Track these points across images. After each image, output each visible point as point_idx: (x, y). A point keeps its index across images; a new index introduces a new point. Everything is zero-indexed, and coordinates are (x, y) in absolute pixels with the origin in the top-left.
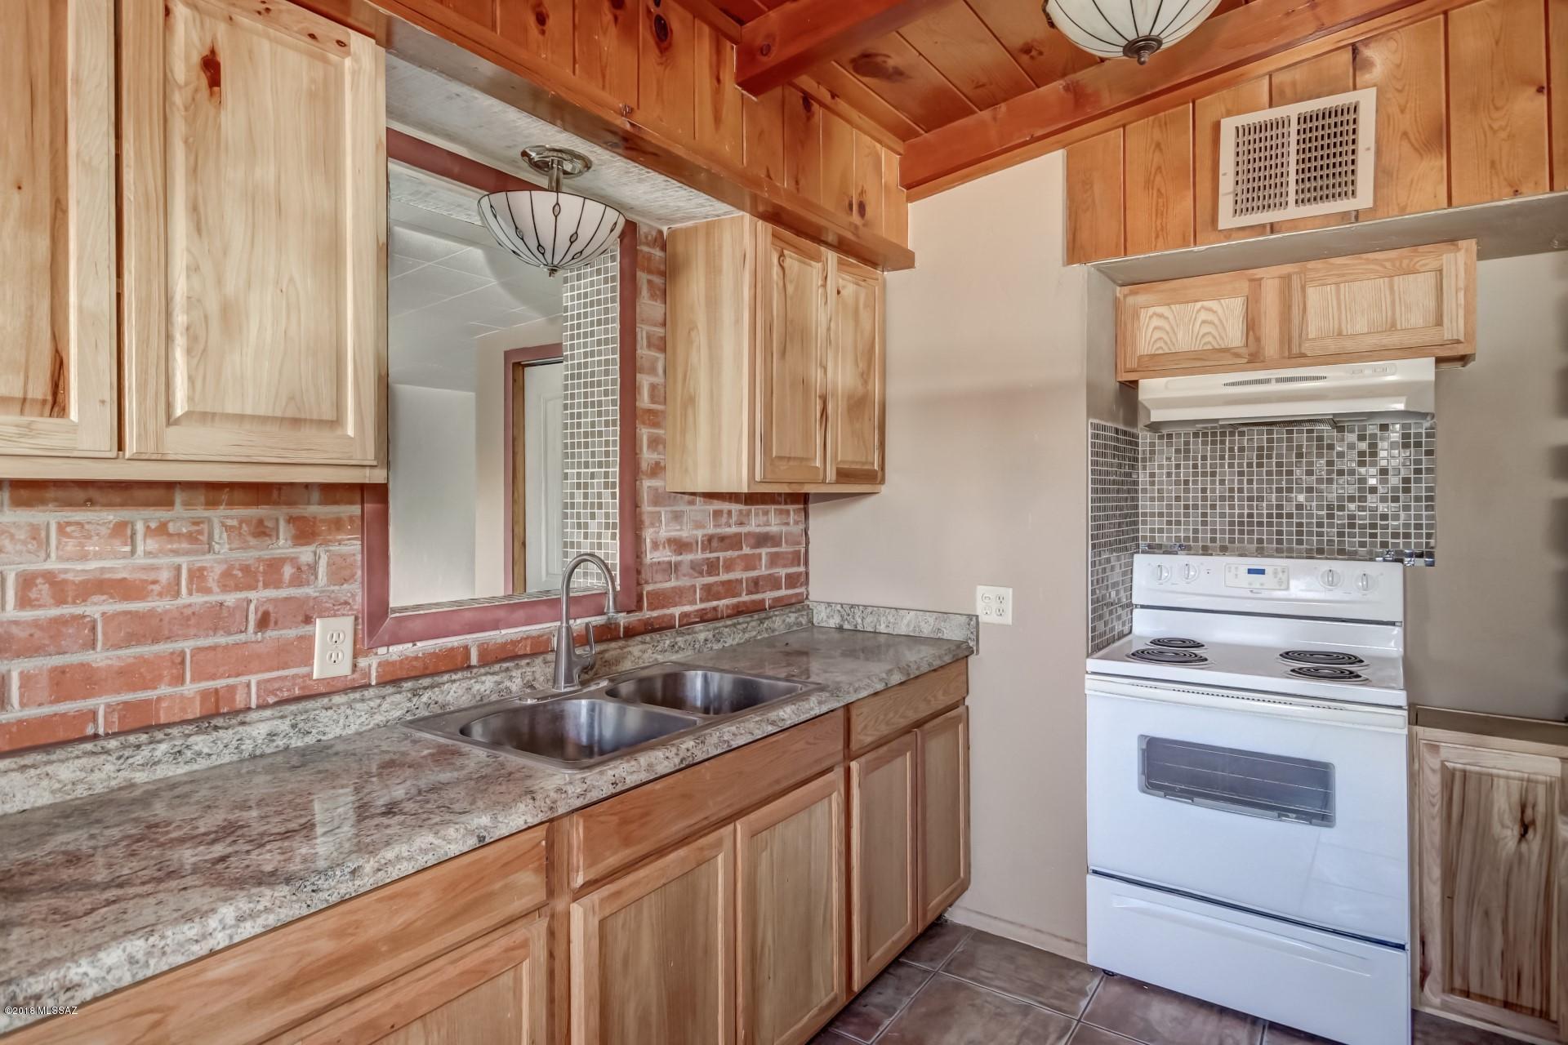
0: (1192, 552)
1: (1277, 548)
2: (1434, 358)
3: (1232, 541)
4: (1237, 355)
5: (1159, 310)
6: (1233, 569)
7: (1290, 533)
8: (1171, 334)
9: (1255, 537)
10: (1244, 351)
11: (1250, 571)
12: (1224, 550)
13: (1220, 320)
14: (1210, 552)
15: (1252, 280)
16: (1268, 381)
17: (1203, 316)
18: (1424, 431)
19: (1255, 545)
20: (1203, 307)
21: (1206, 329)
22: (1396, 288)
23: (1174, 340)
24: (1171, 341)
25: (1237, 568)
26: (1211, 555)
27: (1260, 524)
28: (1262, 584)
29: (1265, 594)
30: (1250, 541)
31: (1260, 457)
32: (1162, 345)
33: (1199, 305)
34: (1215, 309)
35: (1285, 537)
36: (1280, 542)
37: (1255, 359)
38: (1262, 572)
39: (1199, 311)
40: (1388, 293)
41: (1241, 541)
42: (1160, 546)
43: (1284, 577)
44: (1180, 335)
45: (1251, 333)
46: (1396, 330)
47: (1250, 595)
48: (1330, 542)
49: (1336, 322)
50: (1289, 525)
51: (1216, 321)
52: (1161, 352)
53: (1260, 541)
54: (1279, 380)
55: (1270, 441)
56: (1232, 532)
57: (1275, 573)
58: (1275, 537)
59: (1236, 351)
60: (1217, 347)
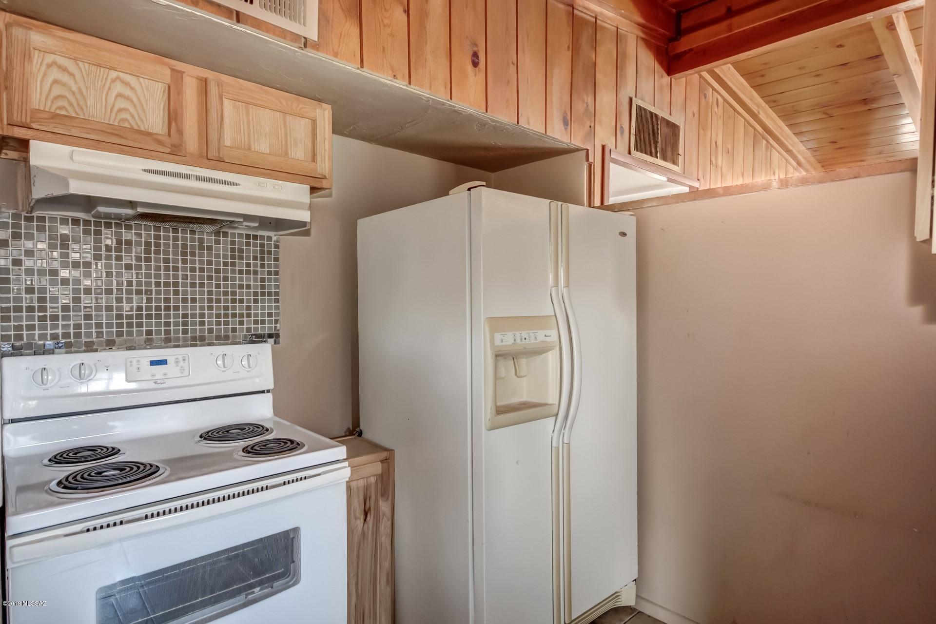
0: (73, 349)
1: (166, 338)
2: (309, 186)
3: (120, 334)
4: (160, 142)
5: (61, 60)
6: (134, 364)
7: (176, 324)
8: (78, 96)
9: (144, 329)
10: (165, 139)
11: (153, 363)
12: (110, 344)
13: (139, 99)
14: (95, 347)
15: (173, 70)
16: (187, 177)
17: (118, 88)
18: (273, 243)
19: (144, 336)
20: (118, 78)
21: (121, 104)
22: (288, 124)
23: (82, 103)
24: (78, 105)
25: (138, 361)
26: (96, 351)
27: (149, 317)
28: (165, 374)
29: (169, 383)
30: (140, 333)
31: (148, 252)
32: (66, 104)
33: (114, 74)
34: (132, 85)
35: (172, 328)
36: (167, 332)
37: (176, 152)
38: (163, 362)
39: (113, 81)
40: (282, 127)
41: (130, 334)
42: (29, 346)
43: (185, 365)
44: (90, 101)
45: (173, 124)
46: (288, 157)
47: (156, 386)
48: (211, 331)
49: (246, 137)
50: (176, 316)
51: (135, 99)
52: (64, 113)
53: (149, 333)
54: (198, 178)
55: (157, 237)
56: (119, 325)
57: (177, 362)
58: (163, 328)
59: (156, 137)
60: (135, 127)
